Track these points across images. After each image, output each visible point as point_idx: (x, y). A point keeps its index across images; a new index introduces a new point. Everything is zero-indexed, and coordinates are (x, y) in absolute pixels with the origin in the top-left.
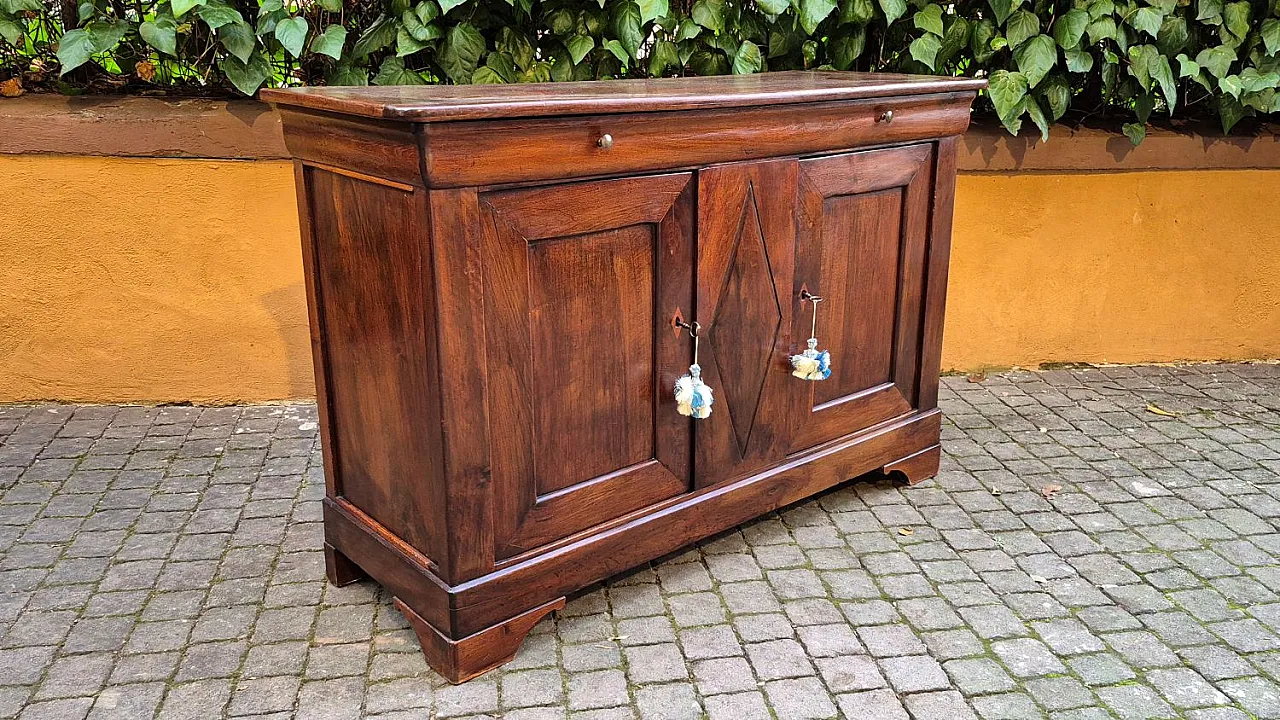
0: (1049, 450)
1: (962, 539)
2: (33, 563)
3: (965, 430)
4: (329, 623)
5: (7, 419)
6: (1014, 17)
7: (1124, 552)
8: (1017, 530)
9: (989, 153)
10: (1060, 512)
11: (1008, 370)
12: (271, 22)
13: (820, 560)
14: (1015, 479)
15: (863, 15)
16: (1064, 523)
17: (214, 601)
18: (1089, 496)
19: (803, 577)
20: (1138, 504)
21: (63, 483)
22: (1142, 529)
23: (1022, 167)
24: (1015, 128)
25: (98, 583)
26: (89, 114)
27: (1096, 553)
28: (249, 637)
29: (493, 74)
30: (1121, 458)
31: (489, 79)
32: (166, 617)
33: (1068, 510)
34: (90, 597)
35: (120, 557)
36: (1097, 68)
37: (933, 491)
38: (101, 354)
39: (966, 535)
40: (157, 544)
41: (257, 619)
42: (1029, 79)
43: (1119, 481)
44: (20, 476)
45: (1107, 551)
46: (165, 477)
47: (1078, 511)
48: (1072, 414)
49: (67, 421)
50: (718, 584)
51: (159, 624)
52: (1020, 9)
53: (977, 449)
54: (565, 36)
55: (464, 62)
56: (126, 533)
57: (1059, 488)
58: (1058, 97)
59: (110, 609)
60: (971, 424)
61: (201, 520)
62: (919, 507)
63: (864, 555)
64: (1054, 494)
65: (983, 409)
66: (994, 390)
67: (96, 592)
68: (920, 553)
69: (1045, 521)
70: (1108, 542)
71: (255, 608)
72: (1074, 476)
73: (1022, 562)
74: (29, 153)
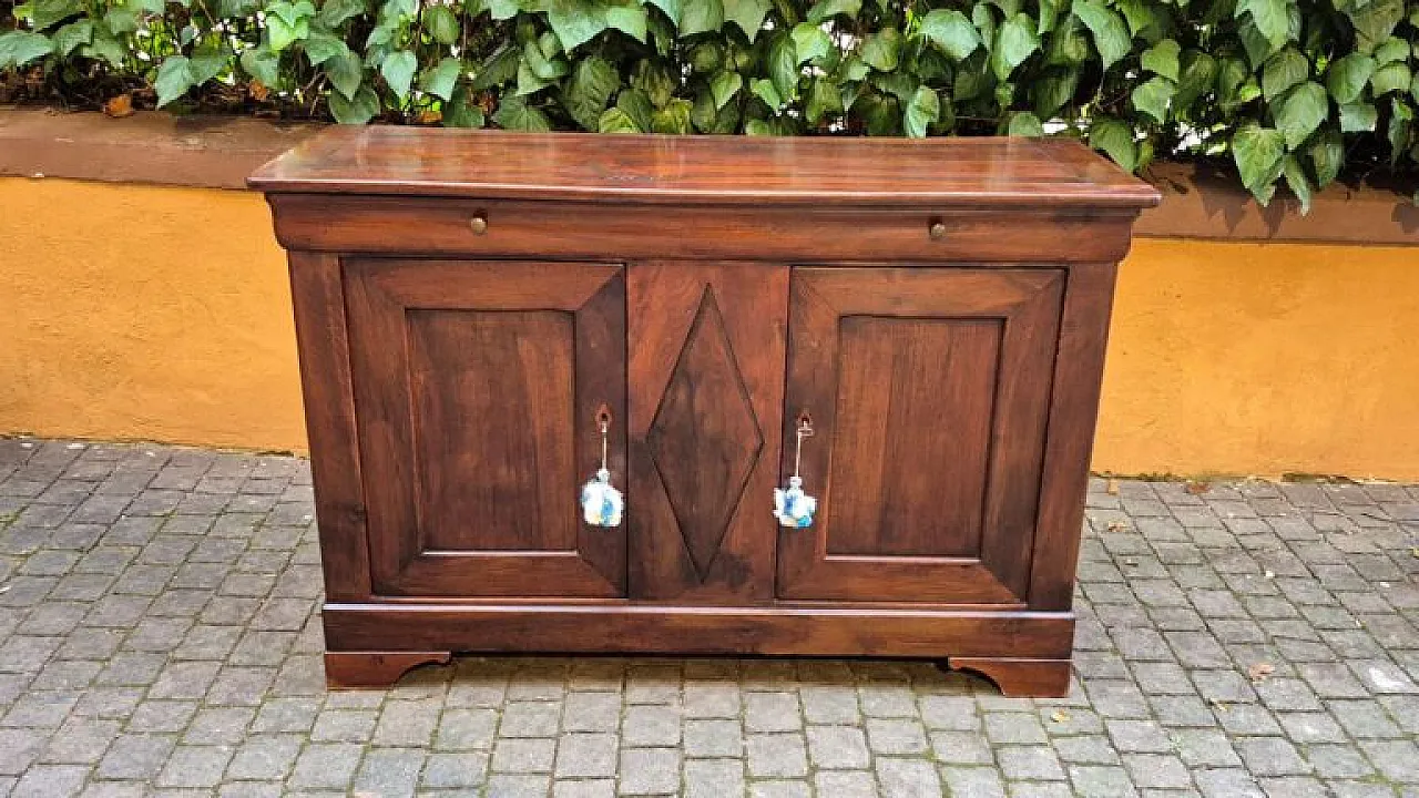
0: (1270, 608)
1: (1129, 735)
2: (89, 654)
3: (1167, 565)
4: (372, 770)
5: (104, 461)
6: (1275, 60)
7: (1336, 779)
8: (1204, 727)
9: (1233, 218)
10: (1265, 706)
11: (1239, 479)
12: (381, 53)
13: (946, 749)
14: (1217, 650)
15: (1073, 56)
16: (1269, 725)
17: (260, 726)
18: (1307, 684)
19: (918, 772)
20: (1370, 705)
21: (142, 548)
22: (1370, 744)
23: (1276, 236)
24: (1266, 196)
25: (149, 686)
26: (194, 141)
27: (1299, 775)
28: (285, 780)
29: (624, 116)
30: (1363, 628)
31: (620, 120)
32: (207, 740)
33: (1274, 704)
34: (137, 705)
35: (179, 654)
36: (1383, 125)
37: (1108, 658)
38: (202, 396)
39: (1135, 728)
40: (218, 642)
41: (300, 754)
42: (1288, 137)
43: (1354, 665)
44: (101, 537)
45: (1315, 774)
46: (247, 550)
47: (1289, 707)
48: (1311, 552)
49: (162, 467)
50: (814, 769)
51: (199, 749)
52: (1284, 49)
53: (1177, 597)
54: (709, 73)
55: (591, 102)
56: (190, 621)
57: (1270, 669)
58: (1327, 158)
59: (154, 723)
60: (1176, 558)
61: (270, 613)
62: (1086, 679)
63: (1001, 745)
64: (1264, 677)
65: (1197, 534)
66: (1218, 506)
67: (144, 699)
68: (1072, 752)
69: (1242, 718)
70: (1319, 761)
71: (300, 739)
72: (1294, 650)
73: (1200, 776)
74: (131, 182)
